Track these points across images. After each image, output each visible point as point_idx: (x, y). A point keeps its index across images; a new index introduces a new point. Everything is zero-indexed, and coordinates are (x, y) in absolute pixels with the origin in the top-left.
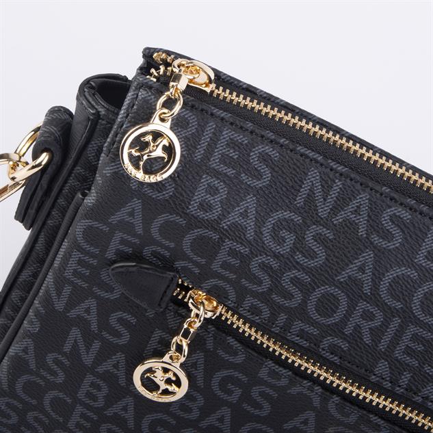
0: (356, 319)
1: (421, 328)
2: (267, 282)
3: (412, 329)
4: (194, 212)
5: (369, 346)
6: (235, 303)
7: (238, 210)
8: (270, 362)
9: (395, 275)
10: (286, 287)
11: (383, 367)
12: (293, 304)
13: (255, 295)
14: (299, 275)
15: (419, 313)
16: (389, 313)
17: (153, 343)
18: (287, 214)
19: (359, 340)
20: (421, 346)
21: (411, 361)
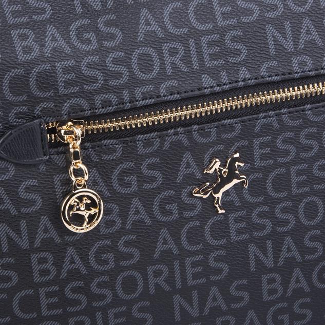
0: (168, 60)
1: (208, 35)
2: (100, 76)
3: (204, 40)
4: (23, 59)
5: (188, 72)
6: (90, 110)
7: (48, 39)
8: (139, 136)
9: (168, 13)
10: (113, 69)
11: (206, 79)
12: (125, 79)
13: (99, 91)
14: (115, 55)
15: (200, 26)
16: (183, 40)
17: (59, 190)
18: (78, 23)
19: (180, 73)
20: (216, 48)
21: (218, 62)
